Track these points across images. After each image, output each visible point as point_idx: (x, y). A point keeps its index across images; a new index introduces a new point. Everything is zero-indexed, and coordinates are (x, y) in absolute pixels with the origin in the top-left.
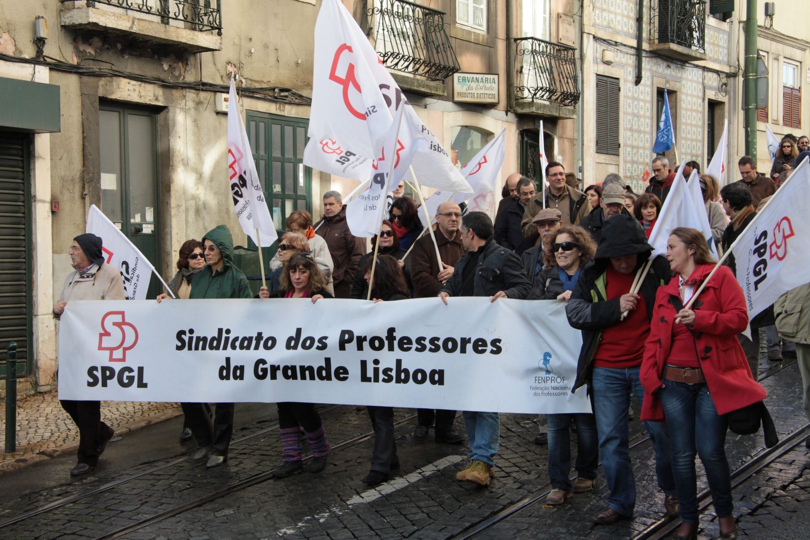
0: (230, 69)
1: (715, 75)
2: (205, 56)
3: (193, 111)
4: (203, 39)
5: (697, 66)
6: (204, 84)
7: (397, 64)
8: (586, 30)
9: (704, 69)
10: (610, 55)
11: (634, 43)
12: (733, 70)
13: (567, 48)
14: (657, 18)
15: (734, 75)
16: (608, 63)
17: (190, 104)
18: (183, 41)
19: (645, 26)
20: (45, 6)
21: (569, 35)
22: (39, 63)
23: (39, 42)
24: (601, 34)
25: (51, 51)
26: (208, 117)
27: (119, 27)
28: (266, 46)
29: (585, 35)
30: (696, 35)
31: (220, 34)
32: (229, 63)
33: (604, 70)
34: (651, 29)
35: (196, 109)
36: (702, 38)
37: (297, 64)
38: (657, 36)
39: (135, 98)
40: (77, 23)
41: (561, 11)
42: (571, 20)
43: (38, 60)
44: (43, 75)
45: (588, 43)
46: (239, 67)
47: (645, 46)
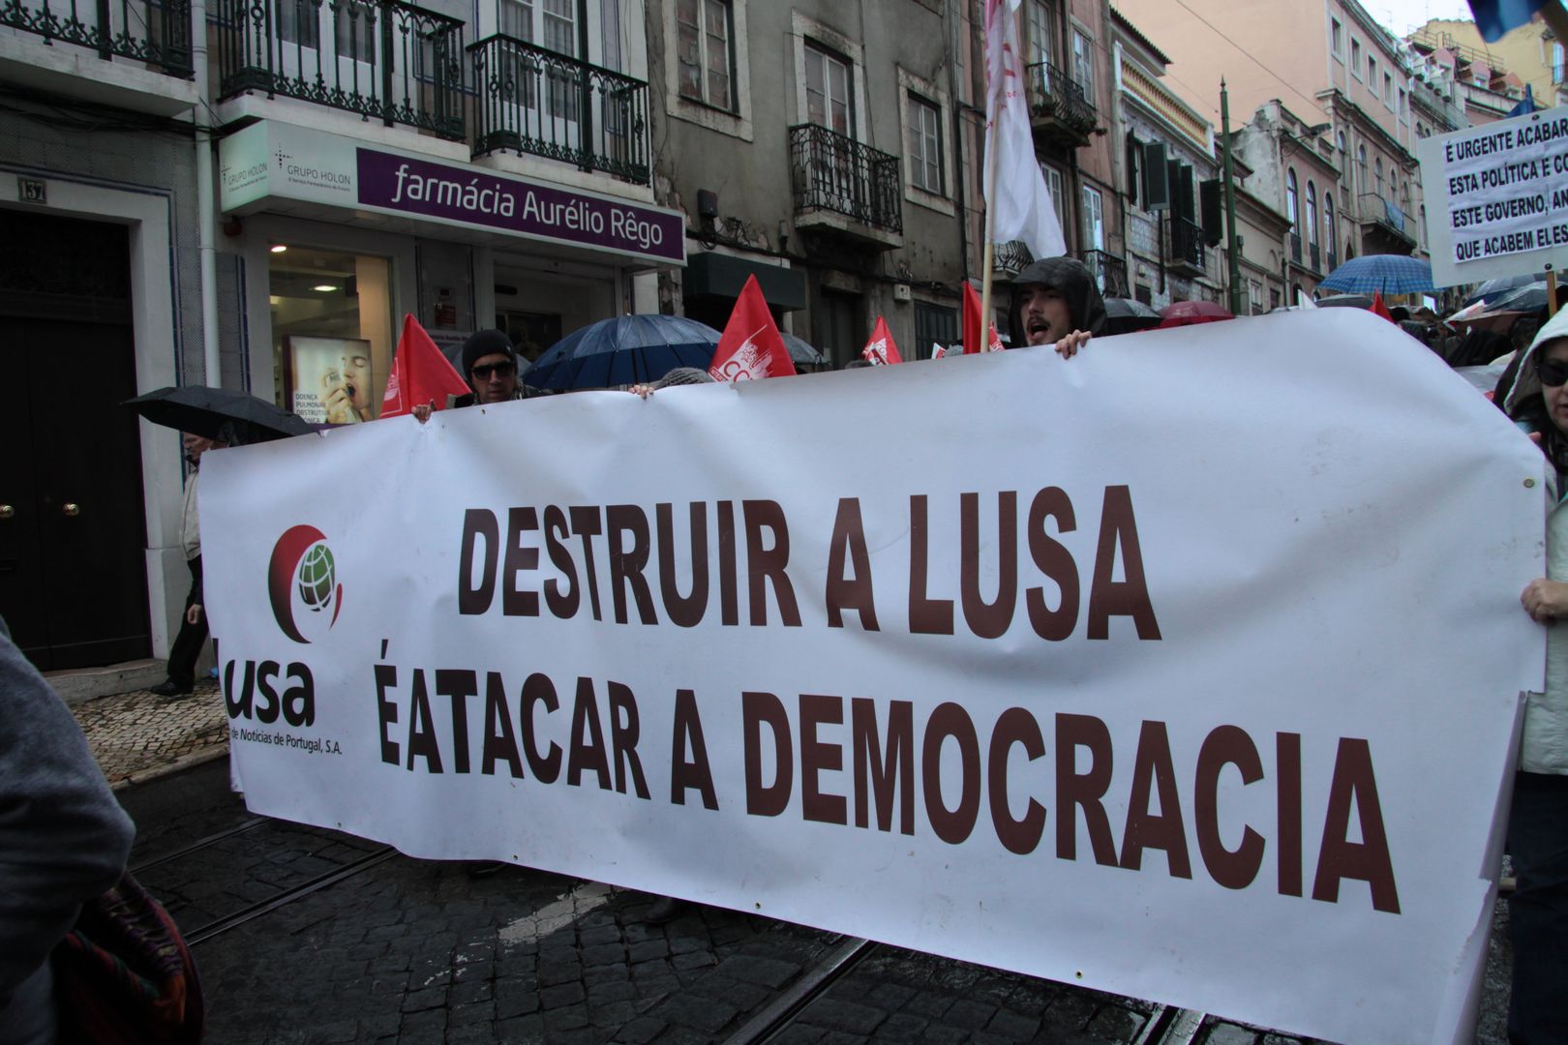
0: (902, 266)
1: (1209, 291)
2: (886, 254)
3: (880, 298)
4: (892, 239)
5: (1198, 283)
6: (888, 277)
7: (1014, 265)
8: (1128, 247)
9: (1203, 285)
10: (1143, 268)
11: (1157, 260)
12: (1220, 287)
13: (1118, 261)
14: (1170, 243)
15: (1222, 291)
16: (1142, 275)
17: (878, 293)
18: (879, 239)
19: (1165, 250)
20: (785, 213)
21: (1117, 252)
22: (785, 257)
23: (783, 241)
24: (1137, 252)
25: (790, 247)
26: (890, 305)
27: (840, 227)
28: (924, 249)
29: (1127, 253)
30: (1199, 255)
31: (901, 234)
32: (901, 261)
33: (1140, 281)
34: (1167, 250)
35: (882, 296)
36: (1203, 259)
37: (945, 264)
38: (1171, 255)
39: (842, 286)
40: (809, 224)
41: (1111, 231)
42: (1117, 238)
43: (783, 254)
44: (786, 264)
45: (1129, 257)
46: (908, 264)
47: (1166, 264)
